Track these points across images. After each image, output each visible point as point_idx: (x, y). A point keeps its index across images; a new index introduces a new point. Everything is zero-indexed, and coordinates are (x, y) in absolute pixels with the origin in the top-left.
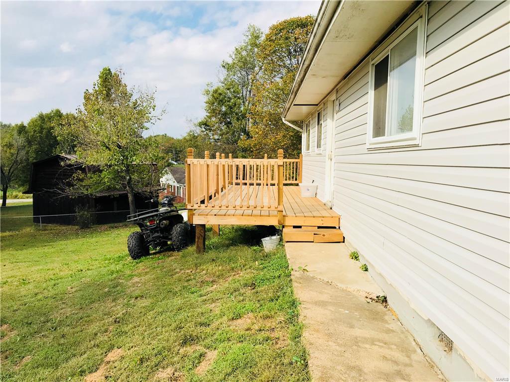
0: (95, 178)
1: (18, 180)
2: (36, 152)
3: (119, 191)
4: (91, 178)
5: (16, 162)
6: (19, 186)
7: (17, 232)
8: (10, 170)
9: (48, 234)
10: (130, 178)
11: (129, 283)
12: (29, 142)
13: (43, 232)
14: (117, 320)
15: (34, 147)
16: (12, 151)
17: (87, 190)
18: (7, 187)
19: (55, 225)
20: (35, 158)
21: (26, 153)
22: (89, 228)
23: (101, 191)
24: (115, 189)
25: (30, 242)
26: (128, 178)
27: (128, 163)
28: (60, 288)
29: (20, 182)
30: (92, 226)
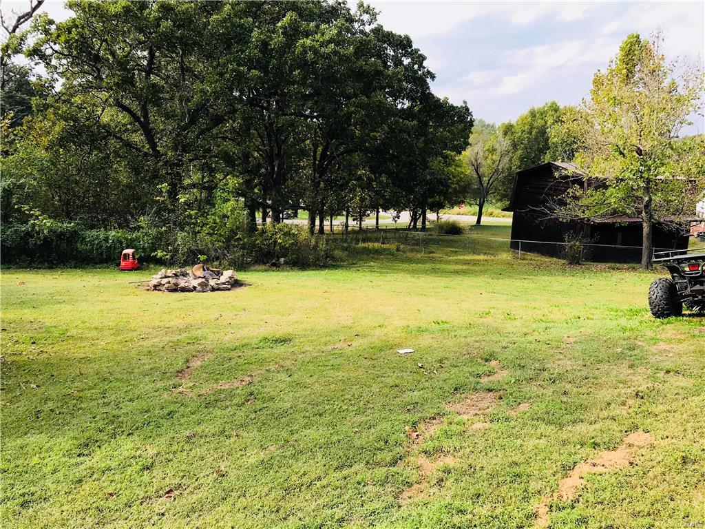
0: (598, 195)
1: (496, 194)
2: (521, 159)
3: (629, 217)
4: (592, 196)
5: (497, 171)
6: (498, 201)
7: (492, 257)
8: (489, 180)
9: (528, 264)
10: (650, 200)
11: (653, 349)
12: (515, 146)
13: (521, 261)
14: (640, 394)
15: (520, 152)
16: (494, 157)
17: (583, 212)
18: (484, 201)
19: (536, 255)
20: (519, 167)
21: (510, 160)
22: (580, 264)
23: (603, 216)
24: (625, 214)
25: (507, 271)
26: (647, 199)
27: (651, 177)
28: (554, 333)
29: (498, 197)
30: (584, 263)
